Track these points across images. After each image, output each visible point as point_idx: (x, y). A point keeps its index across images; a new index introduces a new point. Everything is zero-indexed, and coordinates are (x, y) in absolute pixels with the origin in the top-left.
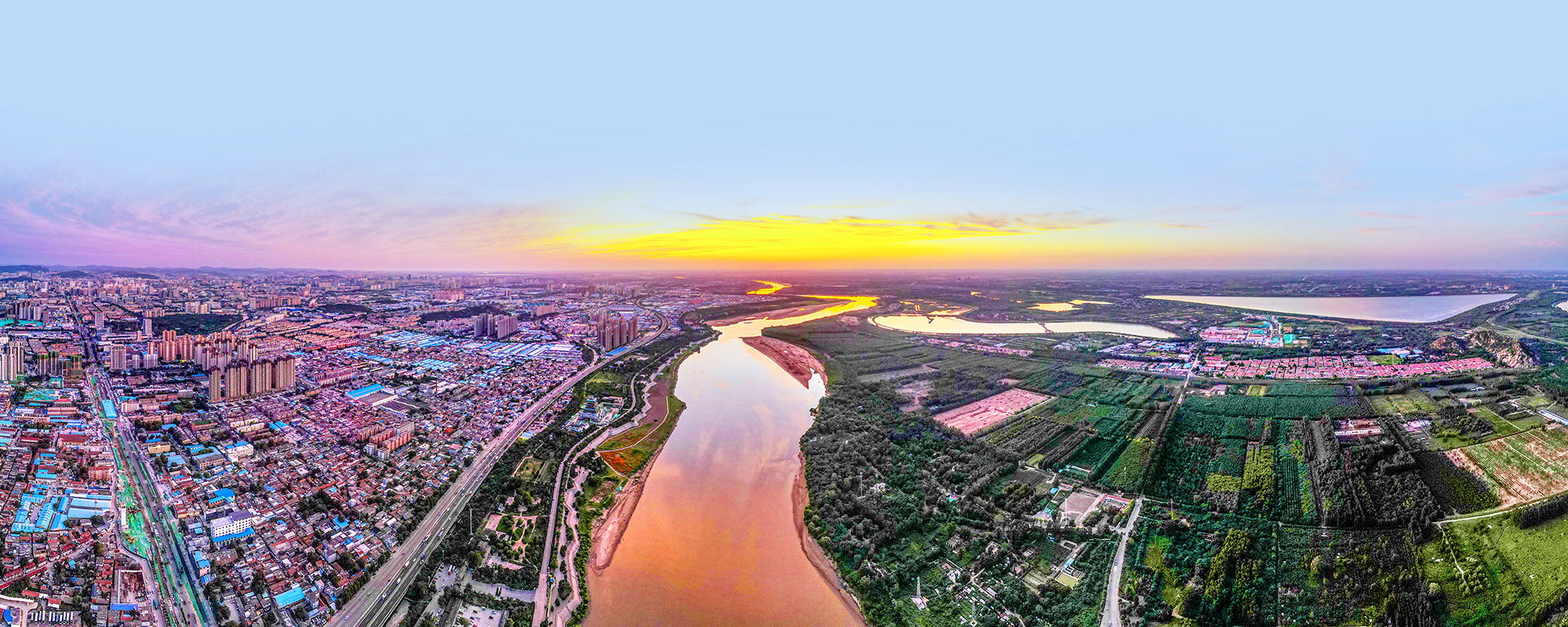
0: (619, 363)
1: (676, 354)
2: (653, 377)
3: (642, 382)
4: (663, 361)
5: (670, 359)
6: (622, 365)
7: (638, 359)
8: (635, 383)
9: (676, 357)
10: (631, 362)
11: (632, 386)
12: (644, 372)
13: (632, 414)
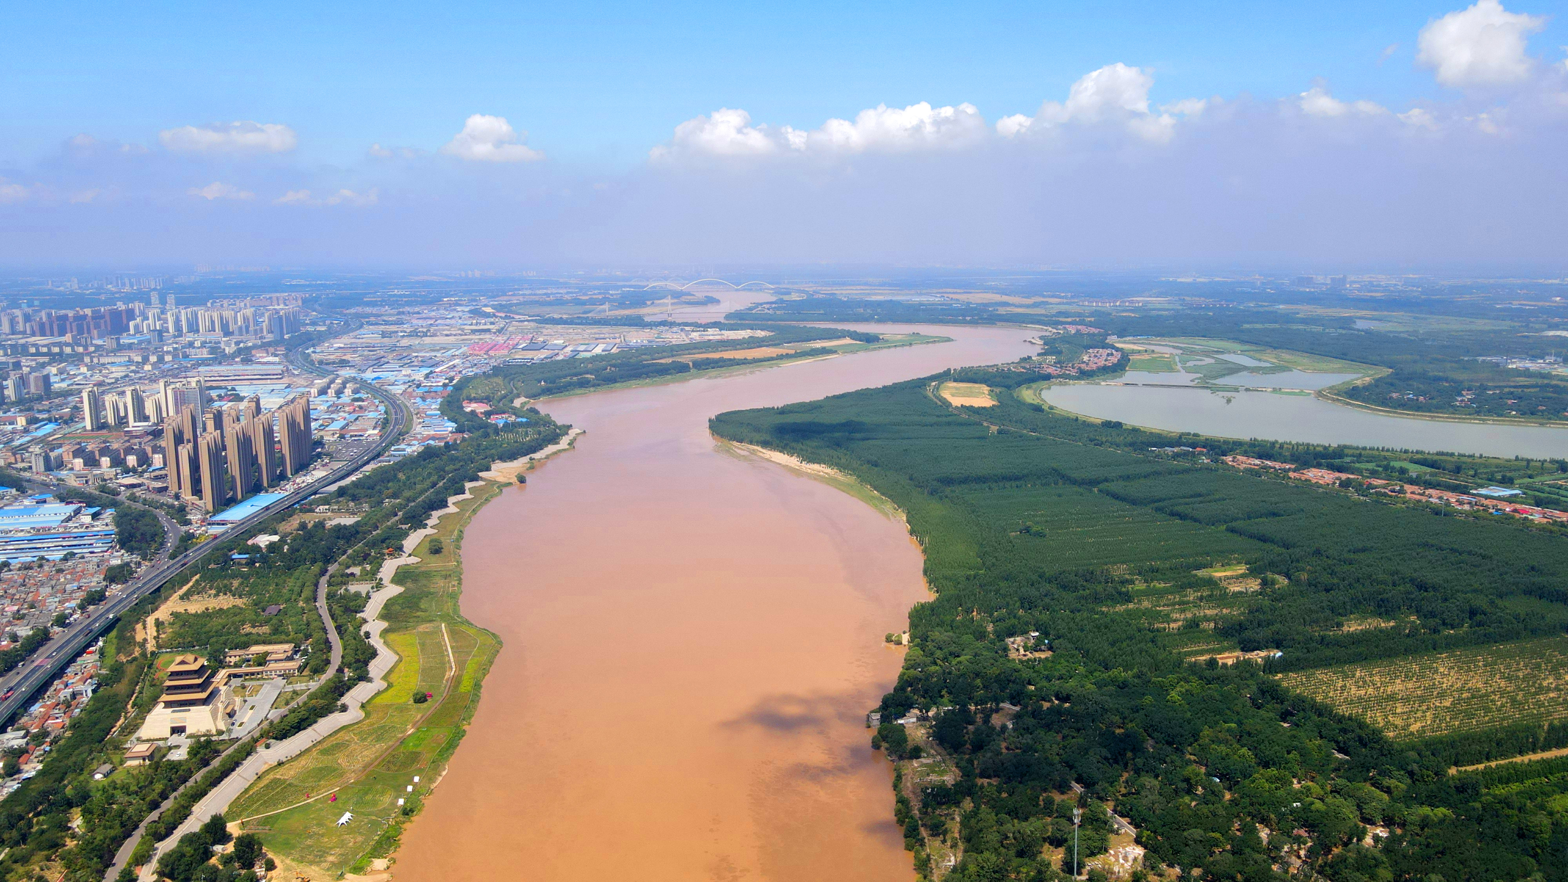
0: (263, 540)
1: (451, 500)
2: (389, 567)
3: (353, 588)
4: (417, 521)
5: (436, 514)
6: (272, 546)
7: (329, 524)
8: (330, 596)
9: (452, 509)
10: (308, 534)
11: (322, 603)
12: (356, 560)
13: (340, 688)
